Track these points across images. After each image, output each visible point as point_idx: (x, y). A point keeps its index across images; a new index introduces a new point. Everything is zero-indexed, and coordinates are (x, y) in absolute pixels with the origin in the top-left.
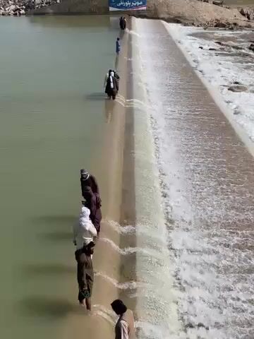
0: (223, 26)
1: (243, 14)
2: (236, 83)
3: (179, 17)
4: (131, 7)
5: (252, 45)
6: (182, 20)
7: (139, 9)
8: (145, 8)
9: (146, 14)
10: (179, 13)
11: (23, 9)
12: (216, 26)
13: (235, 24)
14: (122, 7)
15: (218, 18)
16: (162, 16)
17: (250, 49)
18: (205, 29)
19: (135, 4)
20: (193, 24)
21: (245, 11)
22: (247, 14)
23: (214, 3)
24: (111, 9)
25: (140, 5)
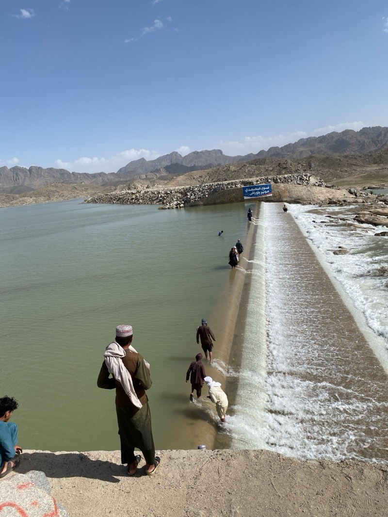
0: (335, 203)
1: (351, 193)
2: (340, 247)
3: (299, 199)
4: (260, 195)
5: (356, 217)
6: (301, 202)
7: (267, 196)
8: (271, 195)
9: (272, 199)
10: (299, 196)
11: (182, 203)
12: (329, 204)
13: (345, 201)
14: (253, 195)
15: (331, 197)
16: (285, 199)
17: (354, 219)
18: (320, 206)
19: (263, 193)
20: (310, 203)
21: (352, 190)
22: (355, 193)
23: (326, 187)
24: (245, 198)
25: (267, 193)
